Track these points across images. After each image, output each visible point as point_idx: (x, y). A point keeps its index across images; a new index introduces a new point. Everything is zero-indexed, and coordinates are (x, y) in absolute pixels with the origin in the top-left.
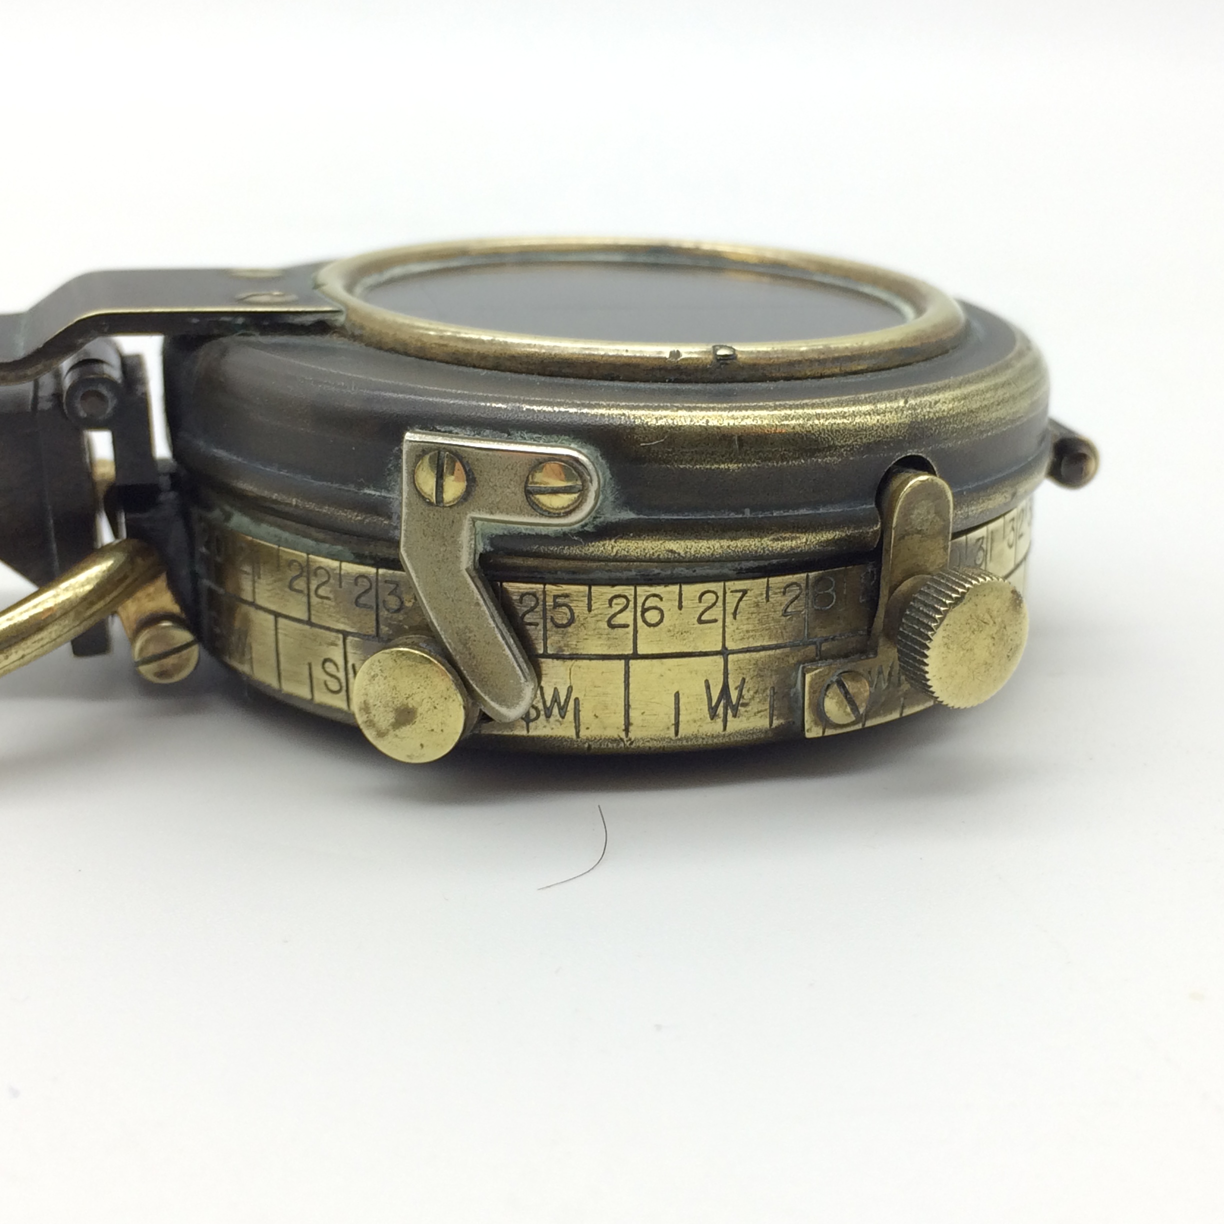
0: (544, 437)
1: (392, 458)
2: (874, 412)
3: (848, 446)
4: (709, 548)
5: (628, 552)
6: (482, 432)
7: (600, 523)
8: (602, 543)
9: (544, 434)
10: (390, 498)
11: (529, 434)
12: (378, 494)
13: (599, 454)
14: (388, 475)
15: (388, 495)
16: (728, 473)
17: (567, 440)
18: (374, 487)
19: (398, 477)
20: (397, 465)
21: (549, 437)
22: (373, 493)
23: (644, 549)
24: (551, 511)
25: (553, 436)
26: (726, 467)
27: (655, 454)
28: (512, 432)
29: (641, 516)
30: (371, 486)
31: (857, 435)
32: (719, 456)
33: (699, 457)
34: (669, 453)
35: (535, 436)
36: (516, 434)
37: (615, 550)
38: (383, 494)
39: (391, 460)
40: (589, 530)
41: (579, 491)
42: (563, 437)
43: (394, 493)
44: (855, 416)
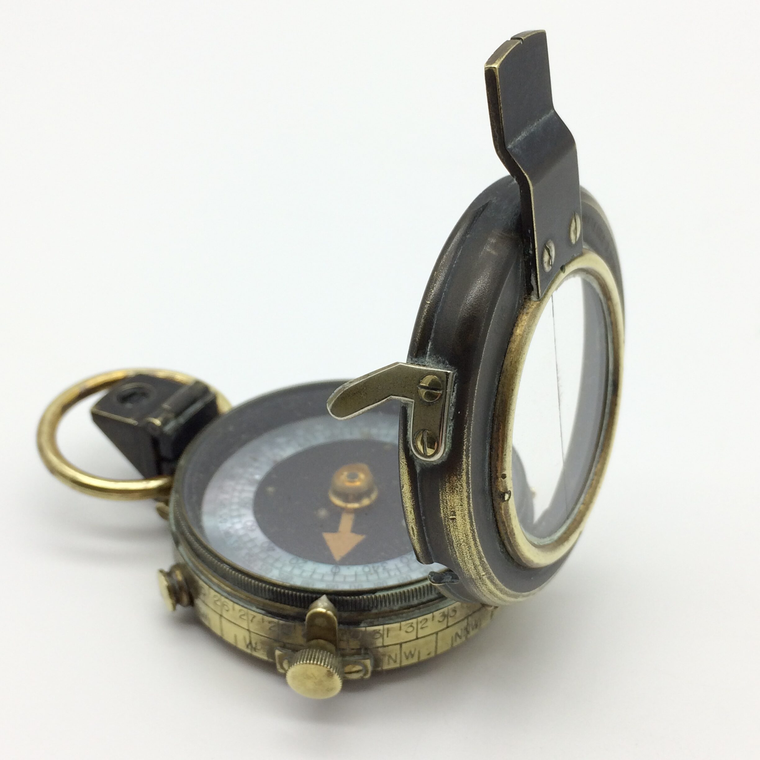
0: (451, 436)
1: (444, 359)
2: (475, 566)
3: (457, 558)
4: (406, 502)
5: (402, 468)
6: (453, 407)
7: (414, 458)
8: (405, 458)
9: (452, 436)
10: (426, 356)
11: (452, 429)
12: (428, 350)
13: (443, 460)
14: (436, 357)
15: (427, 355)
16: (439, 513)
17: (449, 447)
18: (432, 348)
19: (435, 362)
20: (441, 362)
21: (451, 438)
22: (429, 347)
23: (403, 476)
24: (416, 440)
25: (451, 440)
26: (441, 513)
27: (444, 485)
28: (453, 421)
29: (418, 475)
30: (432, 346)
31: (463, 561)
32: (446, 510)
33: (445, 502)
34: (446, 490)
35: (451, 432)
36: (452, 423)
37: (402, 463)
38: (428, 352)
39: (442, 359)
40: (410, 453)
41: (425, 454)
42: (451, 445)
43: (428, 359)
44: (472, 560)
